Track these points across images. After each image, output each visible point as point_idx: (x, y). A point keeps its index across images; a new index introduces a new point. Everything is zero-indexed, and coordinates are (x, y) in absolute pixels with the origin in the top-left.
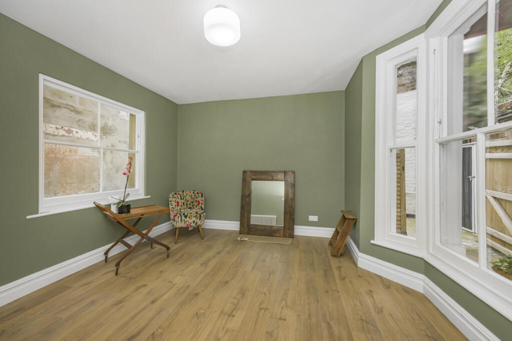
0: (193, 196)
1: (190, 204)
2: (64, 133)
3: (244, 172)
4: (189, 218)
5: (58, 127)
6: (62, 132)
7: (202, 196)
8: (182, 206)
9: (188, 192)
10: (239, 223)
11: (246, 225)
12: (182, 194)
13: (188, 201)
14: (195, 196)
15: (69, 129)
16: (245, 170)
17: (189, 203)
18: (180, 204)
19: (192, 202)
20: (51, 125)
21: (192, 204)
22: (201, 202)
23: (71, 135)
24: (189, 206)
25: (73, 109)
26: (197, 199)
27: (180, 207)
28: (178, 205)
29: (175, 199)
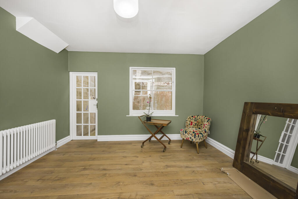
0: (203, 121)
1: (200, 126)
2: (166, 85)
3: (246, 104)
4: (188, 134)
5: (164, 82)
6: (166, 84)
8: (194, 126)
9: (201, 117)
15: (168, 83)
16: (246, 101)
20: (162, 82)
23: (169, 85)
24: (199, 126)
25: (169, 74)
27: (193, 126)
28: (191, 124)
29: (190, 120)
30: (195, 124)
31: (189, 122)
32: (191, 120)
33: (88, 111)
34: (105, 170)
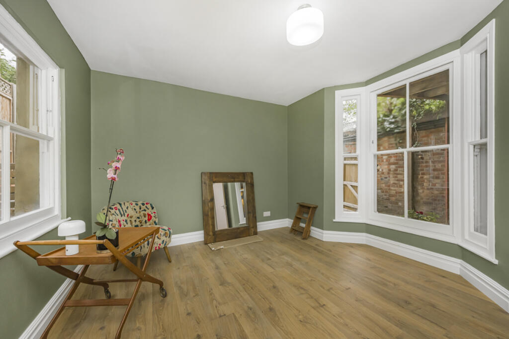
7: (153, 208)
10: (202, 232)
11: (211, 233)
12: (120, 208)
13: (131, 217)
14: (140, 208)
17: (133, 220)
18: (122, 222)
19: (138, 218)
21: (138, 220)
22: (153, 215)
26: (146, 213)
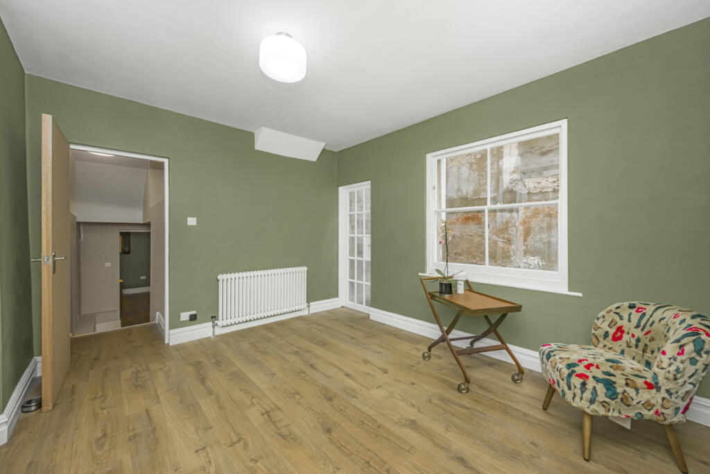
1: (653, 352)
9: (669, 314)
12: (649, 314)
13: (651, 339)
18: (626, 337)
27: (624, 346)
28: (615, 339)
29: (617, 318)
30: (633, 341)
31: (607, 323)
32: (621, 318)
33: (362, 257)
34: (312, 366)
